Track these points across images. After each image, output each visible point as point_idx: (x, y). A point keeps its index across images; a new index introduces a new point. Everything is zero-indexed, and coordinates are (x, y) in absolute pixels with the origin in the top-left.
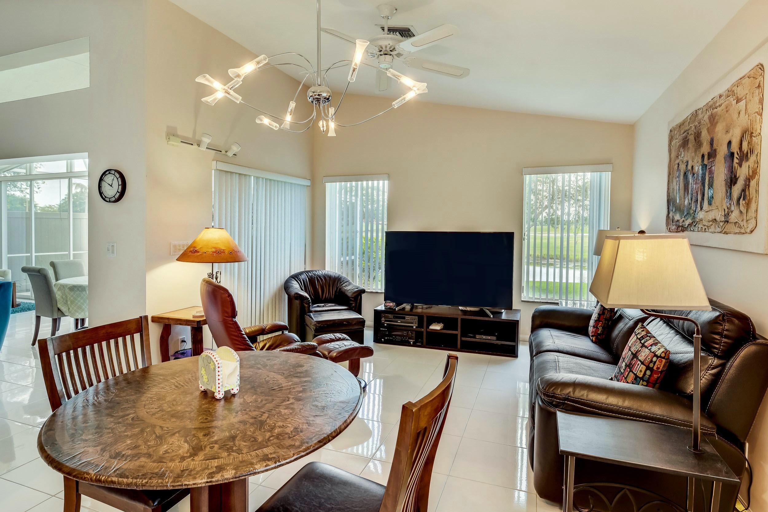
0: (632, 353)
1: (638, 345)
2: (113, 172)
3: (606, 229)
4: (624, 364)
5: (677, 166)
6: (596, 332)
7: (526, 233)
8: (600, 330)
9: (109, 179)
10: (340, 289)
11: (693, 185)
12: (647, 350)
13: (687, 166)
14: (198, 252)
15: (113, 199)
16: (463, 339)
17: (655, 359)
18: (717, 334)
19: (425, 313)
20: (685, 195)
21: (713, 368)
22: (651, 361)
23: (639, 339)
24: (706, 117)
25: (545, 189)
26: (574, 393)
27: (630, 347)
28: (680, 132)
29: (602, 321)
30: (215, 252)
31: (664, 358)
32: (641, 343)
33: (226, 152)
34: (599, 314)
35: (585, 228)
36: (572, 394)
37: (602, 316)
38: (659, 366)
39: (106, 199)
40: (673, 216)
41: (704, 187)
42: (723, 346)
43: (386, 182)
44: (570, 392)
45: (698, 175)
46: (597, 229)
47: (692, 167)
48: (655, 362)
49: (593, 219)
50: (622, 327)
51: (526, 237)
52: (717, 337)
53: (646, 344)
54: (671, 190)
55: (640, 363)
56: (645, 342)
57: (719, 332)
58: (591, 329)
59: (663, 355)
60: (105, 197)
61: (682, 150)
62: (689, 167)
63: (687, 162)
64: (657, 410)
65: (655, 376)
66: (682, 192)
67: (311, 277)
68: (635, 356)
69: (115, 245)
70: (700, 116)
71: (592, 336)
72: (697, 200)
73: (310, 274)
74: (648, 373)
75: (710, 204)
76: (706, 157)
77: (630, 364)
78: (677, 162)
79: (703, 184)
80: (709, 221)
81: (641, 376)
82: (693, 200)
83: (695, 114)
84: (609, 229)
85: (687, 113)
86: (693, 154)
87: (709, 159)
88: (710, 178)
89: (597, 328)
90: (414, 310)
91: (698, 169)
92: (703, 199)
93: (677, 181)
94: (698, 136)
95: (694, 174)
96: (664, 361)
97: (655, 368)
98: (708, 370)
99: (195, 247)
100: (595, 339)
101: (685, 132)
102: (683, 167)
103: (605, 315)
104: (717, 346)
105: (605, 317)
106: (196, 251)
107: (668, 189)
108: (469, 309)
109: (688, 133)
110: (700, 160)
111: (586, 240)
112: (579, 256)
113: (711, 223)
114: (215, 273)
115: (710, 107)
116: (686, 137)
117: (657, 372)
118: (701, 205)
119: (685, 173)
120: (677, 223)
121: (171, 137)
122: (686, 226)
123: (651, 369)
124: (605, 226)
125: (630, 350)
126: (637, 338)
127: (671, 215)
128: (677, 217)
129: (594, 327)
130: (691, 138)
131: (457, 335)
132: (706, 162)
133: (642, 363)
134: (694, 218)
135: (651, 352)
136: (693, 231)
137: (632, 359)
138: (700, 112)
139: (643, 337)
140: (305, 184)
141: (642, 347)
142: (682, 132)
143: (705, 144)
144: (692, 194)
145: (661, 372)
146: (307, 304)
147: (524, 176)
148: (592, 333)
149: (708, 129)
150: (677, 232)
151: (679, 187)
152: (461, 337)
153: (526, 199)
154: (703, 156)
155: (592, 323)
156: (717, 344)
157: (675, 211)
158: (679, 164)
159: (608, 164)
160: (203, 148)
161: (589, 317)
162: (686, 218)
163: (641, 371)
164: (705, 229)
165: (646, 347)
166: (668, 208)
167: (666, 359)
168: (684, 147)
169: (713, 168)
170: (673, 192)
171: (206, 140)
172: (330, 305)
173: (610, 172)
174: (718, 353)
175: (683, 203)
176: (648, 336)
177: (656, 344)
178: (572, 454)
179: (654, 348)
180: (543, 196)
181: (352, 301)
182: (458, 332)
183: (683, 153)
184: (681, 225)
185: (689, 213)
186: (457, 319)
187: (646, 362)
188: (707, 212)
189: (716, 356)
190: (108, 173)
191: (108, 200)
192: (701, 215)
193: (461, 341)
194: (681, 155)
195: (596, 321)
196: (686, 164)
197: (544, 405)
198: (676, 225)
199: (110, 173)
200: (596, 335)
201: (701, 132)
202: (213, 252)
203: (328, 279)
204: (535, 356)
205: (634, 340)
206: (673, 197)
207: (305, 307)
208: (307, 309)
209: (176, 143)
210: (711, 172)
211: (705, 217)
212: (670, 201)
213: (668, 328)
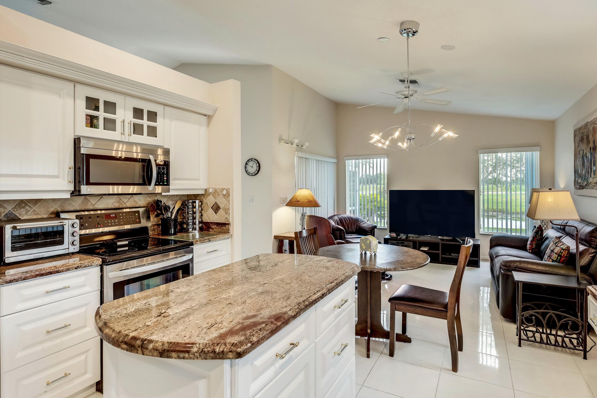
0: (551, 250)
1: (554, 246)
2: (254, 160)
3: (537, 188)
4: (547, 256)
5: (578, 151)
6: (531, 247)
7: (482, 191)
8: (534, 246)
9: (251, 164)
10: (359, 226)
11: (587, 164)
12: (558, 248)
13: (583, 152)
14: (299, 201)
15: (254, 174)
16: (443, 256)
17: (562, 251)
18: (594, 237)
19: (418, 240)
20: (583, 168)
21: (592, 254)
22: (560, 252)
23: (555, 244)
24: (591, 128)
25: (489, 158)
26: (520, 265)
27: (550, 248)
28: (580, 133)
29: (535, 241)
30: (308, 202)
31: (567, 250)
32: (556, 245)
33: (302, 146)
34: (533, 237)
35: (522, 187)
36: (519, 265)
37: (535, 238)
38: (564, 254)
39: (250, 174)
40: (577, 180)
41: (591, 165)
42: (596, 243)
43: (386, 160)
44: (518, 264)
45: (589, 158)
46: (531, 188)
47: (586, 153)
48: (562, 252)
49: (528, 182)
50: (547, 243)
51: (482, 193)
52: (593, 239)
53: (558, 245)
54: (576, 165)
55: (555, 254)
56: (558, 244)
57: (594, 236)
58: (528, 246)
59: (566, 249)
60: (249, 173)
61: (580, 143)
62: (585, 153)
63: (583, 150)
64: (562, 272)
65: (563, 259)
66: (581, 166)
67: (341, 218)
68: (552, 251)
69: (254, 198)
70: (589, 127)
71: (529, 250)
72: (589, 172)
73: (340, 217)
74: (559, 258)
75: (594, 174)
76: (592, 149)
77: (550, 255)
78: (579, 149)
79: (591, 164)
80: (594, 183)
81: (555, 260)
82: (587, 172)
83: (586, 125)
84: (539, 188)
85: (583, 123)
86: (586, 146)
87: (593, 151)
88: (594, 160)
89: (532, 245)
90: (408, 239)
91: (589, 155)
92: (591, 171)
93: (579, 161)
94: (588, 137)
95: (587, 158)
96: (567, 251)
97: (562, 255)
98: (589, 255)
99: (297, 199)
100: (531, 251)
101: (582, 133)
102: (581, 153)
103: (537, 238)
104: (594, 243)
105: (537, 239)
106: (298, 201)
107: (574, 164)
108: (445, 238)
109: (583, 135)
110: (589, 151)
111: (523, 197)
112: (519, 210)
113: (595, 184)
114: (304, 213)
115: (593, 123)
116: (583, 137)
117: (563, 257)
118: (590, 175)
119: (583, 156)
120: (580, 184)
121: (281, 140)
122: (584, 186)
123: (560, 256)
124: (537, 185)
125: (550, 249)
126: (554, 243)
127: (576, 179)
128: (580, 181)
129: (530, 244)
130: (585, 137)
131: (439, 253)
132: (592, 152)
133: (556, 254)
134: (588, 181)
135: (560, 248)
136: (588, 188)
137: (551, 253)
138: (589, 124)
139: (557, 243)
140: (332, 161)
141: (556, 247)
142: (581, 133)
143: (591, 142)
144: (586, 168)
145: (566, 257)
146: (343, 234)
147: (480, 154)
148: (529, 248)
149: (592, 134)
150: (579, 189)
151: (580, 164)
152: (442, 255)
153: (481, 169)
154: (590, 148)
155: (529, 242)
156: (593, 242)
157: (579, 177)
158: (579, 151)
159: (537, 146)
160: (294, 146)
161: (527, 240)
162: (584, 181)
163: (555, 257)
164: (593, 187)
165: (558, 246)
166: (575, 175)
167: (568, 250)
168: (582, 142)
169: (595, 155)
170: (577, 166)
171: (296, 141)
172: (354, 235)
173: (539, 152)
174: (594, 246)
175: (582, 173)
176: (559, 242)
177: (563, 245)
178: (521, 282)
179: (562, 247)
180: (488, 164)
181: (369, 232)
182: (440, 252)
183: (581, 145)
184: (581, 185)
185: (585, 179)
186: (438, 244)
187: (558, 253)
188: (593, 178)
189: (593, 248)
190: (250, 160)
191: (251, 174)
192: (591, 180)
193: (442, 257)
194: (580, 146)
195: (531, 241)
196: (583, 151)
197: (505, 272)
198: (579, 185)
199: (252, 161)
200: (531, 249)
201: (589, 135)
202: (307, 202)
203: (351, 220)
204: (495, 258)
205: (552, 244)
206: (577, 169)
207: (342, 235)
208: (343, 237)
209: (283, 143)
210: (594, 158)
211: (592, 181)
212: (576, 171)
213: (572, 239)
